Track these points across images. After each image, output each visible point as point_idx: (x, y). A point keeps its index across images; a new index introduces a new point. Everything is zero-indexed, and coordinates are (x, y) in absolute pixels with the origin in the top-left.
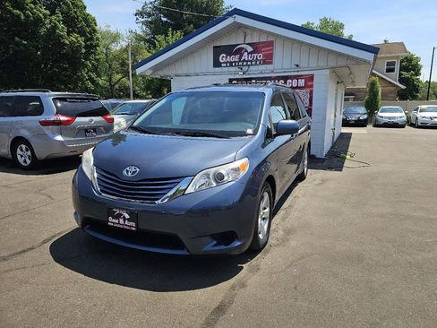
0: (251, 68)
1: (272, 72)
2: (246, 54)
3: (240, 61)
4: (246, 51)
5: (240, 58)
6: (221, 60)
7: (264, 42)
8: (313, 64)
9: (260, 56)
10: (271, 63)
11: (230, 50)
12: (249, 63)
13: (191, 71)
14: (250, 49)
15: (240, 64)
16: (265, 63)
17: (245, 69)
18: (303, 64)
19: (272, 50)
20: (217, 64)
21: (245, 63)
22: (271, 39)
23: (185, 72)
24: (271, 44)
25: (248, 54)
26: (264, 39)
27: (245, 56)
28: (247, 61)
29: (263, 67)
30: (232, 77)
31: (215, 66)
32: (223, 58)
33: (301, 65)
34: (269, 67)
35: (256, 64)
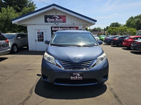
0: (59, 23)
1: (66, 25)
2: (57, 19)
3: (55, 21)
4: (57, 18)
5: (55, 20)
6: (48, 20)
7: (62, 16)
8: (78, 24)
9: (62, 20)
10: (65, 22)
11: (51, 17)
12: (58, 22)
13: (36, 23)
14: (58, 17)
15: (55, 22)
16: (63, 22)
17: (57, 24)
18: (75, 23)
19: (65, 18)
20: (46, 21)
21: (57, 22)
22: (65, 15)
23: (33, 23)
24: (65, 16)
25: (58, 19)
26: (62, 15)
27: (56, 20)
28: (57, 21)
29: (63, 24)
30: (52, 26)
31: (45, 22)
32: (48, 19)
33: (75, 24)
34: (65, 23)
35: (60, 23)
